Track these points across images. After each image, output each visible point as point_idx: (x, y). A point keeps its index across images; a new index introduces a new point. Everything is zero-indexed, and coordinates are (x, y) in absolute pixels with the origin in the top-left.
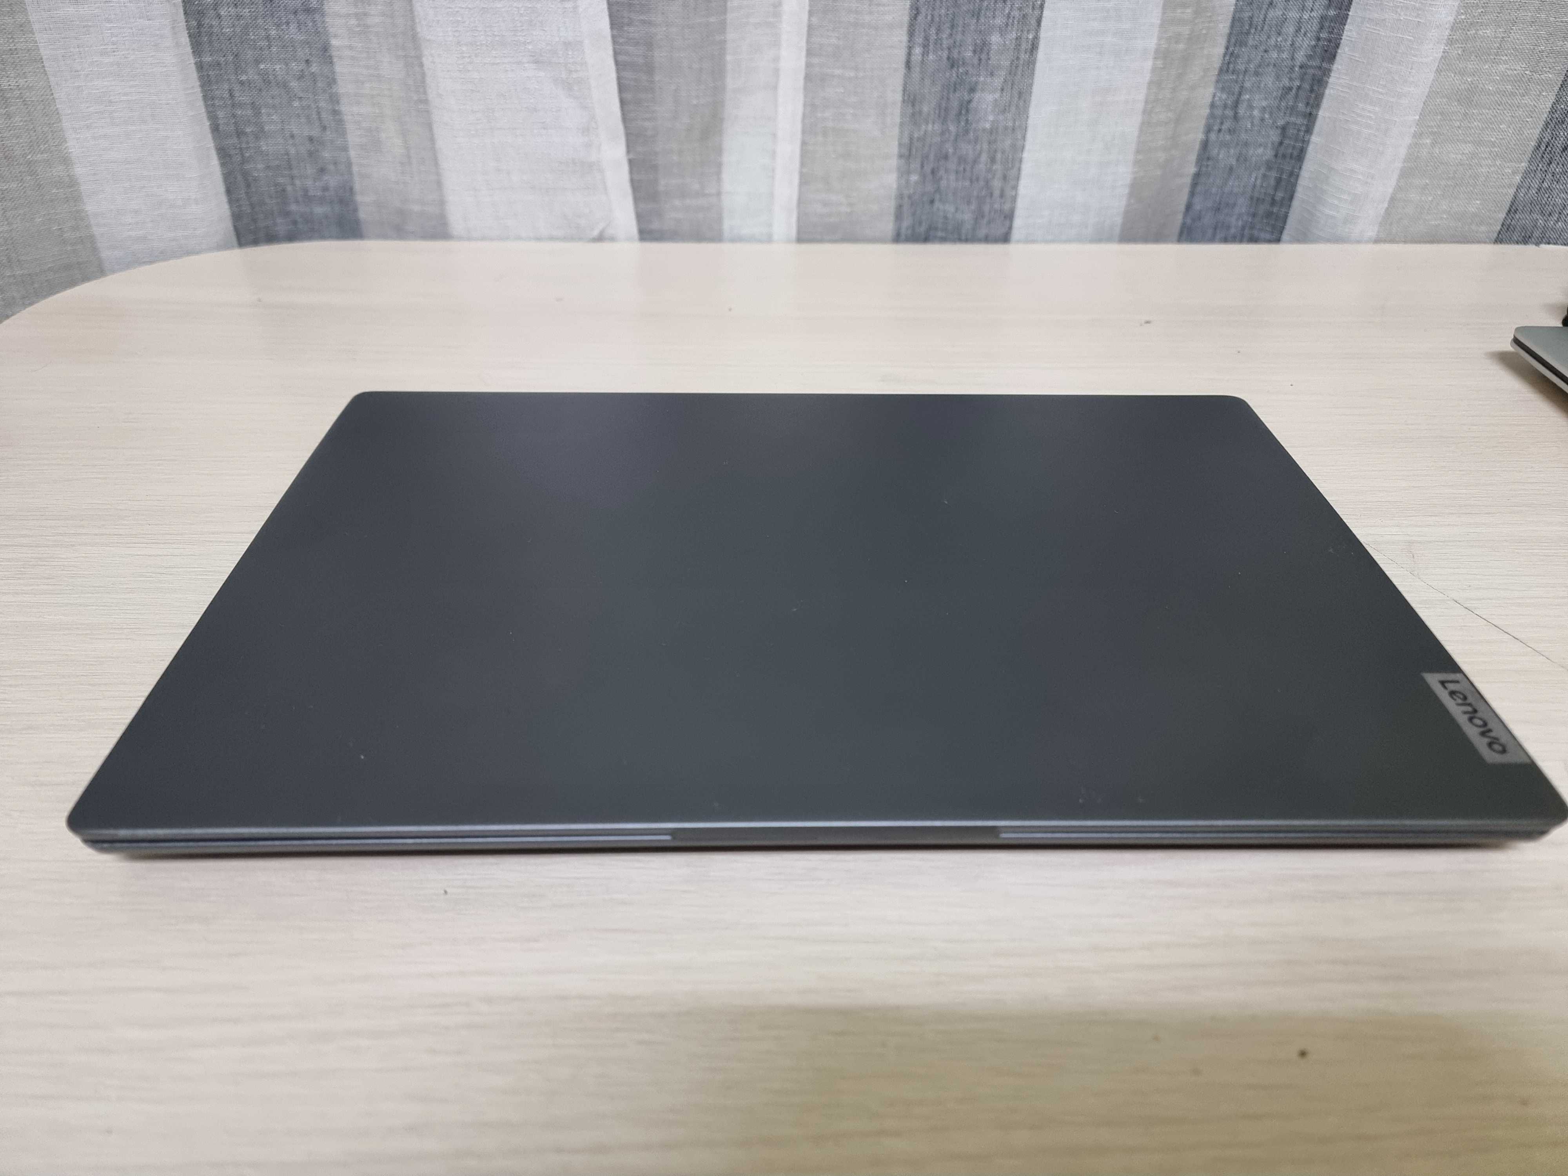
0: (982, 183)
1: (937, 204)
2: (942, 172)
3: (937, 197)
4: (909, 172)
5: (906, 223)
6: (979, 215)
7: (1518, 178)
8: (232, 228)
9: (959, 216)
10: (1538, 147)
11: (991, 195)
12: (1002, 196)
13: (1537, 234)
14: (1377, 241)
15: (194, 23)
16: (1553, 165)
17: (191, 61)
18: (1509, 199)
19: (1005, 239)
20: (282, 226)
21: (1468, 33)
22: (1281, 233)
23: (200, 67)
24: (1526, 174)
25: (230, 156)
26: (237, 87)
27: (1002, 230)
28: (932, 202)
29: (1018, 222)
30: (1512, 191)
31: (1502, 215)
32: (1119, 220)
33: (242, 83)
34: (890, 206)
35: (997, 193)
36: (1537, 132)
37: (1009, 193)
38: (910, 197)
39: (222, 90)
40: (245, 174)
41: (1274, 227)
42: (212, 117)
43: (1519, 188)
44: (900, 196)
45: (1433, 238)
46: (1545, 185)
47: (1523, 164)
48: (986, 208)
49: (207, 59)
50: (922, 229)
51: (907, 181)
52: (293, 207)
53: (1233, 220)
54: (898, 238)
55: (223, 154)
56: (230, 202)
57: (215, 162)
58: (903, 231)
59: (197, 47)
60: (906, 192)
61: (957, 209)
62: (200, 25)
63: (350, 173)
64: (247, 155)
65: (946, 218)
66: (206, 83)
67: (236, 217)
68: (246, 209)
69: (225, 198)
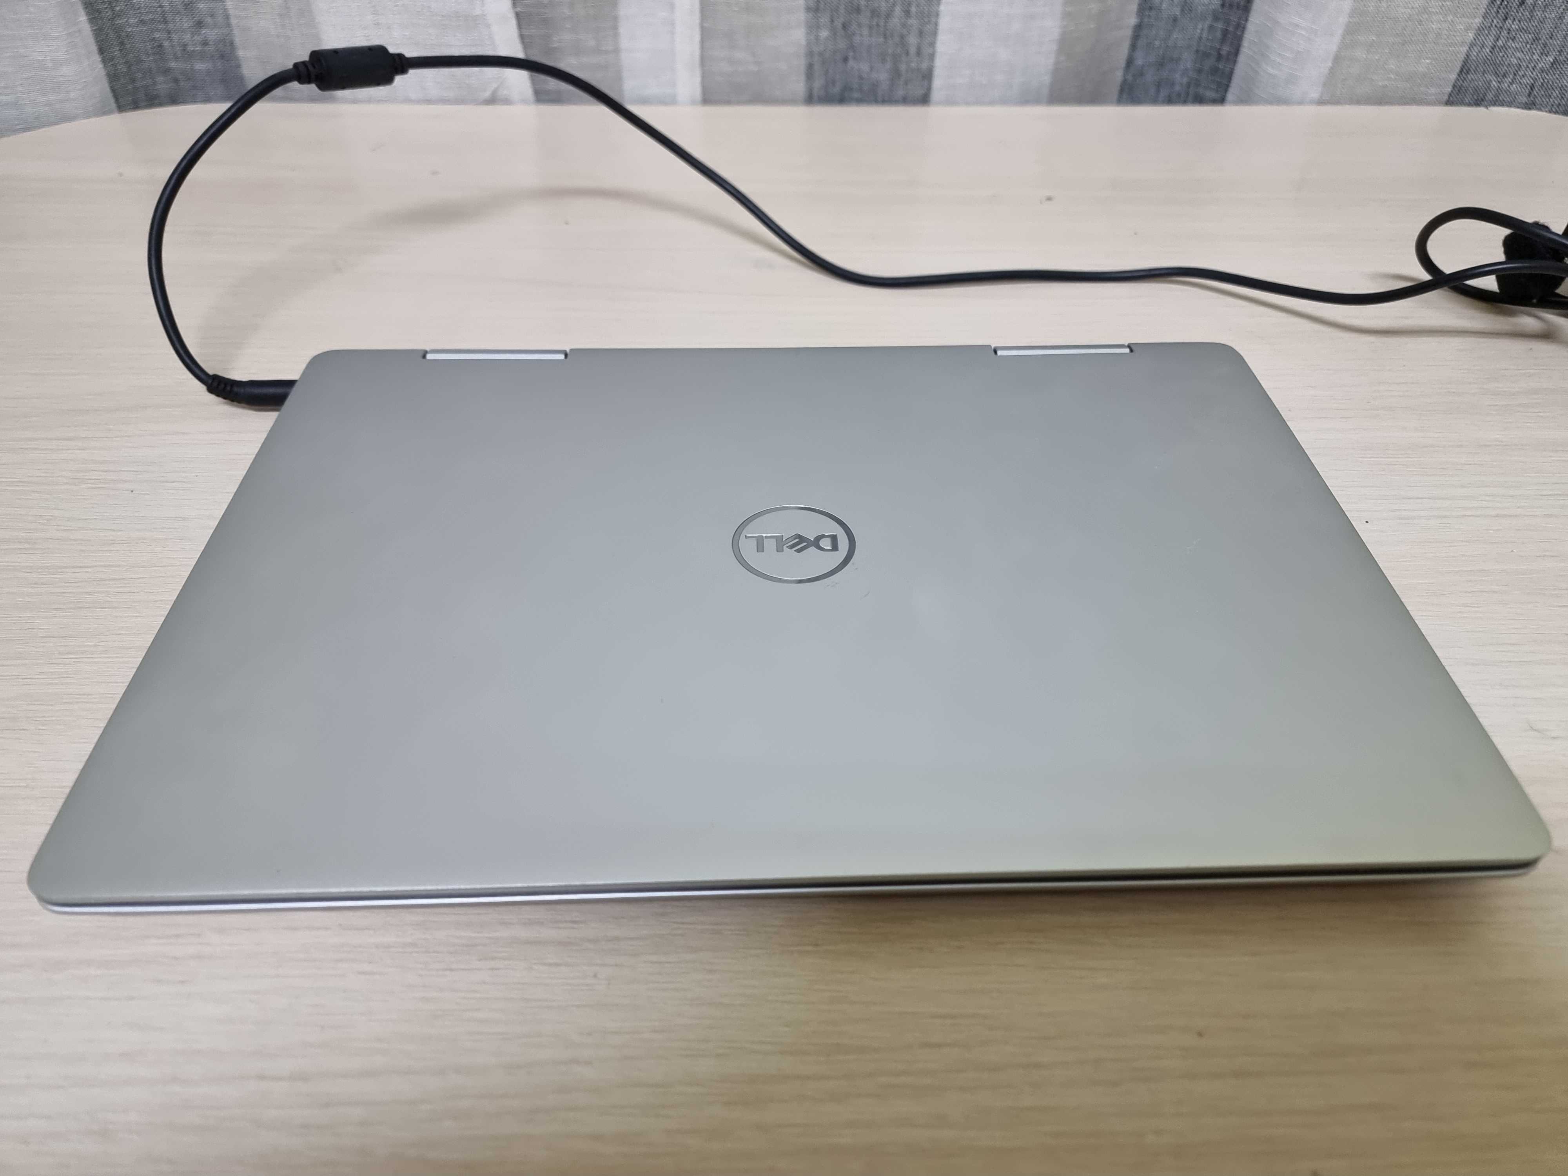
0: (897, 39)
1: (851, 63)
2: (854, 27)
3: (851, 54)
4: (818, 27)
5: (818, 84)
6: (896, 73)
7: (1471, 35)
8: (108, 89)
9: (874, 75)
11: (907, 54)
12: (919, 53)
13: (1490, 96)
14: (1321, 102)
16: (1509, 21)
18: (1462, 57)
19: (924, 100)
20: (162, 85)
22: (1226, 91)
24: (1480, 31)
27: (920, 92)
28: (845, 60)
29: (937, 82)
30: (1464, 49)
31: (1453, 76)
32: (1047, 79)
34: (801, 63)
35: (913, 50)
37: (926, 50)
38: (821, 54)
40: (118, 30)
41: (1219, 84)
43: (1472, 45)
44: (810, 54)
45: (1381, 99)
46: (1500, 43)
47: (1476, 20)
48: (903, 67)
50: (836, 90)
51: (817, 38)
52: (173, 64)
53: (1177, 77)
54: (810, 99)
56: (104, 61)
58: (816, 92)
60: (816, 49)
61: (872, 68)
63: (229, 25)
64: (118, 8)
65: (861, 78)
67: (113, 77)
68: (122, 68)
69: (97, 58)
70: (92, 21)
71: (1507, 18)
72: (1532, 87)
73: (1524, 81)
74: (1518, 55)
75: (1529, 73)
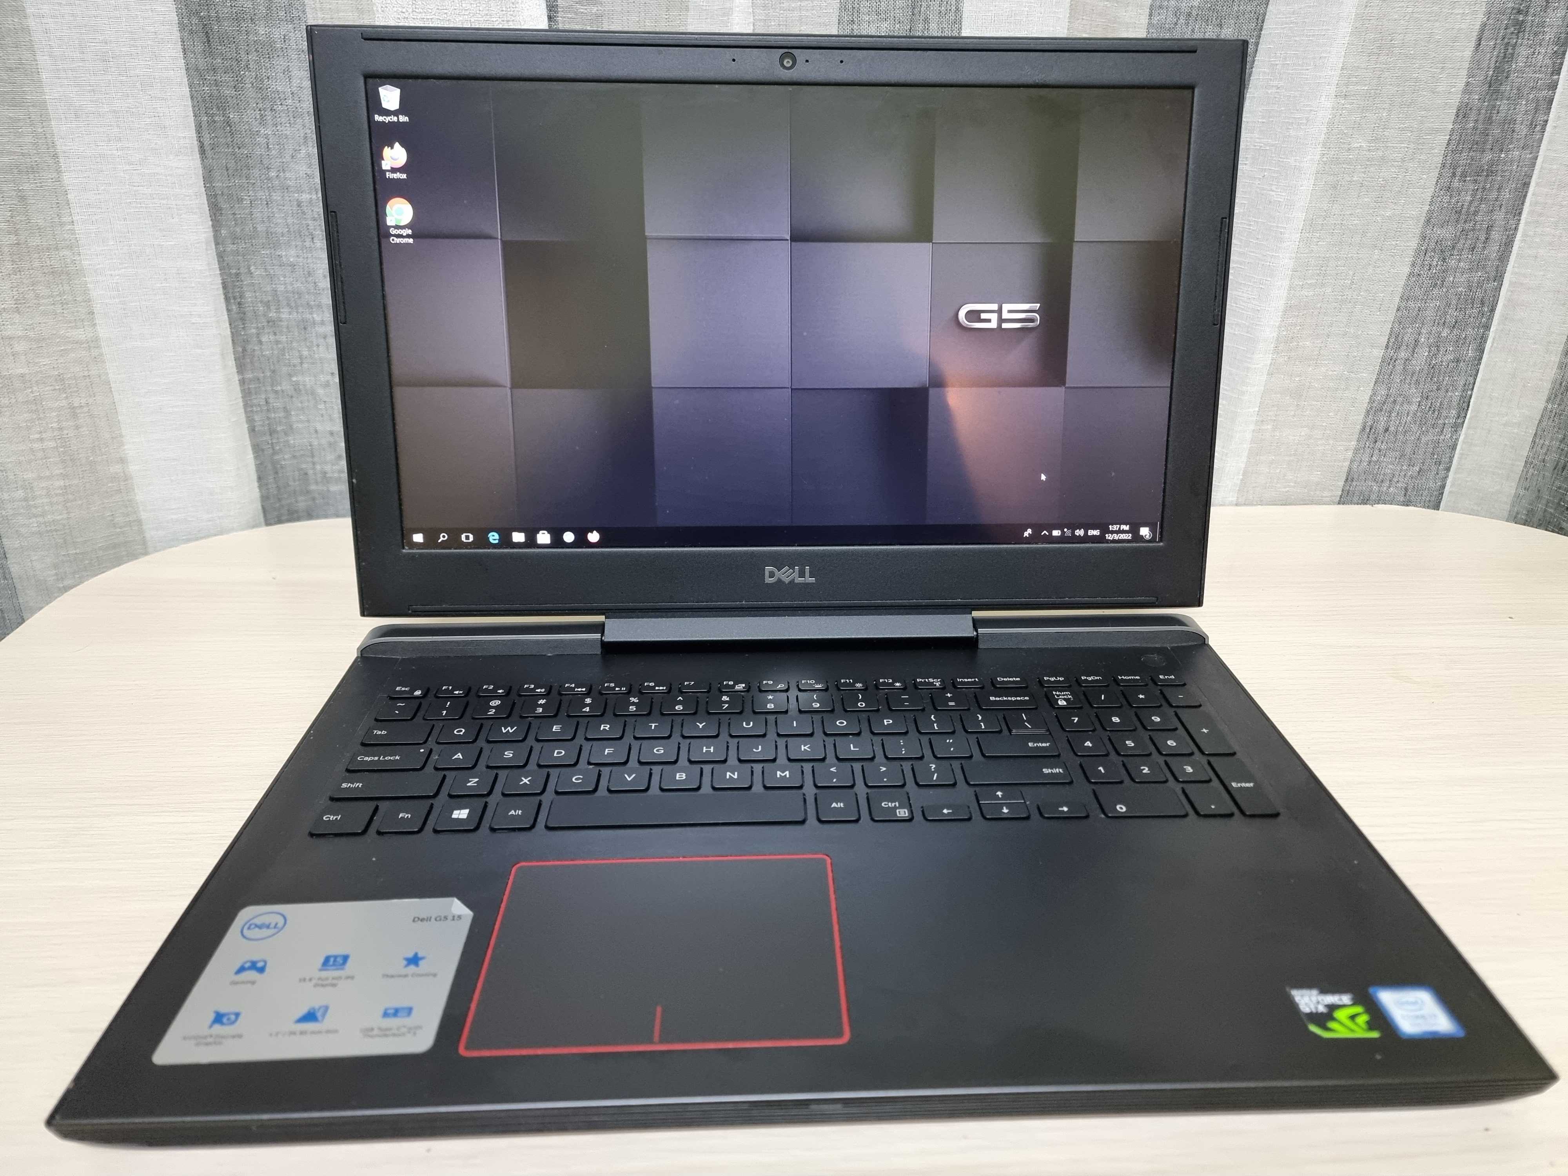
7: (1350, 454)
8: (260, 507)
10: (1364, 429)
13: (1373, 497)
15: (240, 349)
16: (1378, 444)
17: (236, 378)
18: (1346, 469)
20: (302, 504)
21: (1291, 345)
23: (242, 382)
24: (1356, 451)
25: (263, 450)
26: (272, 396)
30: (1347, 464)
31: (1341, 483)
33: (276, 392)
36: (1360, 418)
39: (260, 399)
40: (274, 463)
42: (250, 420)
43: (1352, 462)
45: (1285, 502)
46: (1374, 458)
47: (1353, 443)
49: (249, 375)
52: (313, 487)
55: (257, 449)
56: (260, 487)
57: (250, 456)
59: (241, 368)
62: (244, 350)
64: (278, 448)
66: (247, 394)
67: (264, 498)
68: (273, 491)
69: (256, 484)
70: (256, 458)
71: (1376, 441)
72: (1406, 489)
73: (1399, 485)
74: (1390, 466)
75: (1401, 479)
